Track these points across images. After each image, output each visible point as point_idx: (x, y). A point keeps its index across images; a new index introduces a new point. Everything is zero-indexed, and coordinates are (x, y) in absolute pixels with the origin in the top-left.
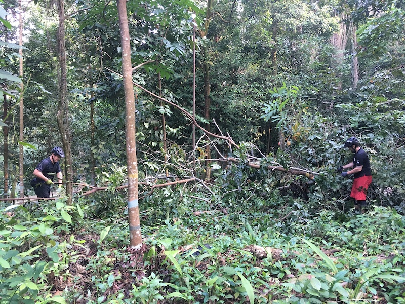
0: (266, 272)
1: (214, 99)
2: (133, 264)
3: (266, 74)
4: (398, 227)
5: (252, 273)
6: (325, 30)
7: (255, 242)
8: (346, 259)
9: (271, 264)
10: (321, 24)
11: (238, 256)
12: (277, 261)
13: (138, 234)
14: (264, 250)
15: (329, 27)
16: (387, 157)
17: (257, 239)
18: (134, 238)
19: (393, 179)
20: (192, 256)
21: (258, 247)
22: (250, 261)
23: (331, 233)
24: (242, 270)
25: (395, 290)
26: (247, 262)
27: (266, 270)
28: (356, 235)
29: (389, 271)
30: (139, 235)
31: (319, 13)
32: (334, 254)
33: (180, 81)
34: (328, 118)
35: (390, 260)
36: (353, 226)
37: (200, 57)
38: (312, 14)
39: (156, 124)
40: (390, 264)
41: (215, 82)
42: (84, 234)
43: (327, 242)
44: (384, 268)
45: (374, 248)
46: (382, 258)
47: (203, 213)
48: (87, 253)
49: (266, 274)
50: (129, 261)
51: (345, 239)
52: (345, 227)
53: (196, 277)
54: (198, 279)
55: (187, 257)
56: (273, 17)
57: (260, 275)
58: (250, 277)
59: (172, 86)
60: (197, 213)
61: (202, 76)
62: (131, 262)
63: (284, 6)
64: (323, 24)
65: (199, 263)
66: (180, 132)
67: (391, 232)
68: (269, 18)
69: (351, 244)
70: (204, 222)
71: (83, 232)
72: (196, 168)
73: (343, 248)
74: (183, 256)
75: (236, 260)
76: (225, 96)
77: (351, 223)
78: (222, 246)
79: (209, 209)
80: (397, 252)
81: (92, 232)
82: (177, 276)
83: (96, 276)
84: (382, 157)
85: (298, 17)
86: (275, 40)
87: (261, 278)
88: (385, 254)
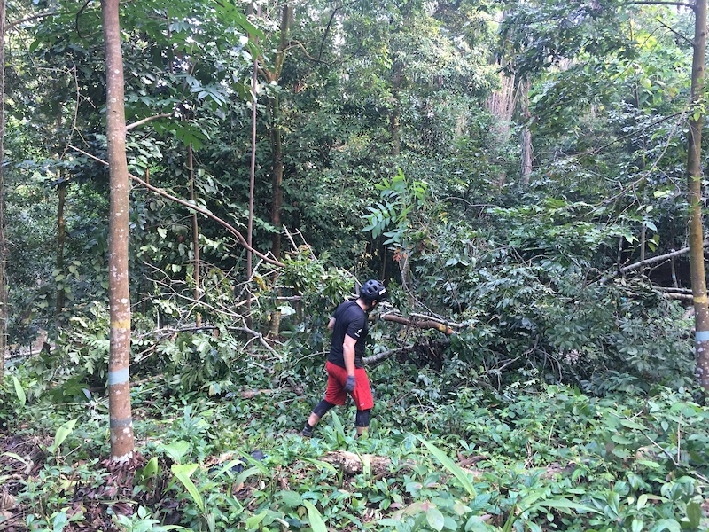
0: (359, 499)
1: (289, 192)
2: (111, 491)
3: (380, 153)
4: (583, 417)
5: (334, 502)
6: (477, 86)
7: (345, 446)
8: (496, 472)
9: (369, 484)
10: (472, 74)
11: (311, 471)
12: (380, 479)
13: (126, 435)
14: (359, 460)
15: (485, 81)
16: (571, 299)
17: (349, 440)
18: (118, 441)
19: (580, 336)
20: (229, 473)
21: (348, 454)
22: (333, 480)
23: (474, 427)
24: (316, 497)
25: (574, 527)
26: (328, 482)
27: (360, 495)
28: (515, 430)
29: (563, 493)
30: (129, 436)
31: (469, 56)
32: (478, 464)
33: (229, 157)
34: (479, 232)
35: (568, 473)
36: (512, 416)
37: (266, 117)
38: (458, 58)
39: (181, 231)
40: (567, 479)
41: (292, 162)
42: (25, 435)
43: (468, 444)
44: (557, 487)
45: (544, 453)
46: (555, 470)
47: (259, 392)
48: (28, 471)
49: (359, 502)
50: (105, 485)
51: (496, 438)
52: (500, 418)
53: (230, 513)
54: (233, 515)
55: (219, 474)
56: (393, 57)
57: (348, 505)
58: (329, 509)
59: (215, 166)
60: (249, 393)
61: (269, 151)
62: (107, 488)
63: (413, 40)
64: (476, 76)
65: (241, 486)
66: (225, 248)
67: (572, 425)
68: (386, 58)
69: (506, 447)
70: (260, 409)
71: (24, 431)
72: (252, 312)
73: (494, 453)
74: (212, 474)
75: (307, 479)
76: (309, 187)
77: (510, 410)
78: (286, 453)
79: (271, 386)
80: (578, 460)
81: (41, 430)
82: (194, 512)
83: (37, 515)
84: (563, 300)
85: (435, 60)
86: (396, 96)
87: (349, 511)
88: (560, 463)
